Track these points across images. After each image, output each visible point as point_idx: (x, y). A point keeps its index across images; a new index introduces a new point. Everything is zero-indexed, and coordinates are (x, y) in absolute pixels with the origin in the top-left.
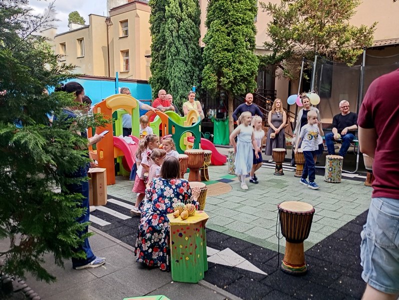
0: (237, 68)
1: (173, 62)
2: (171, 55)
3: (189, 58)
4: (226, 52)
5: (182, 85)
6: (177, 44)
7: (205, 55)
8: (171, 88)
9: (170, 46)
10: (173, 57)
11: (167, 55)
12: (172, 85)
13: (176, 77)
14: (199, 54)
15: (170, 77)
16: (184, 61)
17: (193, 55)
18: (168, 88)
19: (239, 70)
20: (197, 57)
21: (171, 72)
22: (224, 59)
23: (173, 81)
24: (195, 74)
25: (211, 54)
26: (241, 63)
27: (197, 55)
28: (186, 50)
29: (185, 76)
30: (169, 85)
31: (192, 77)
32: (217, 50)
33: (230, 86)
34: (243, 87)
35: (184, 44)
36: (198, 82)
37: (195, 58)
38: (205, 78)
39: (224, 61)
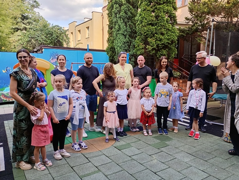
1: (117, 35)
3: (127, 32)
4: (151, 26)
6: (119, 22)
9: (115, 25)
10: (117, 32)
15: (116, 47)
16: (123, 35)
19: (160, 40)
22: (148, 31)
26: (162, 34)
34: (165, 52)
35: (124, 22)
39: (149, 33)
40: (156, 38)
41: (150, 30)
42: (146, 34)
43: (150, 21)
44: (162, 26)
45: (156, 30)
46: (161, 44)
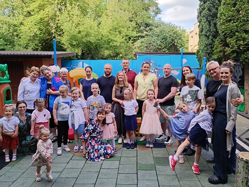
22: (227, 30)
39: (227, 32)
40: (237, 38)
41: (229, 28)
42: (224, 33)
43: (229, 17)
44: (245, 21)
45: (237, 28)
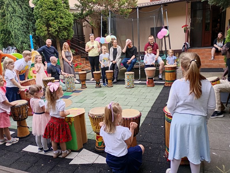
0: (60, 21)
1: (12, 18)
2: (9, 13)
3: (24, 15)
4: (50, 10)
5: (21, 34)
6: (13, 4)
7: (35, 12)
8: (13, 37)
9: (8, 7)
10: (11, 15)
11: (6, 13)
12: (13, 35)
13: (15, 28)
14: (31, 12)
15: (11, 29)
16: (20, 17)
17: (26, 13)
18: (10, 36)
19: (61, 23)
20: (30, 14)
21: (12, 26)
23: (13, 32)
24: (30, 26)
25: (40, 12)
26: (62, 18)
27: (29, 13)
28: (20, 9)
29: (22, 28)
30: (11, 35)
31: (28, 28)
32: (44, 9)
33: (56, 33)
34: (65, 34)
35: (18, 5)
36: (33, 32)
37: (28, 15)
38: (38, 29)
39: (50, 17)
42: (47, 17)
45: (56, 15)
46: (62, 27)
